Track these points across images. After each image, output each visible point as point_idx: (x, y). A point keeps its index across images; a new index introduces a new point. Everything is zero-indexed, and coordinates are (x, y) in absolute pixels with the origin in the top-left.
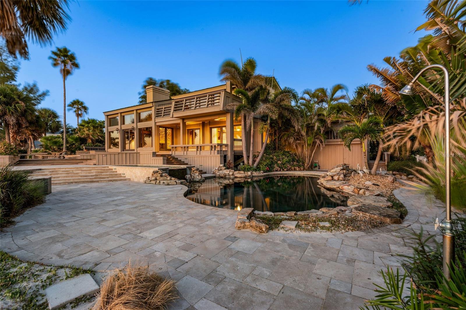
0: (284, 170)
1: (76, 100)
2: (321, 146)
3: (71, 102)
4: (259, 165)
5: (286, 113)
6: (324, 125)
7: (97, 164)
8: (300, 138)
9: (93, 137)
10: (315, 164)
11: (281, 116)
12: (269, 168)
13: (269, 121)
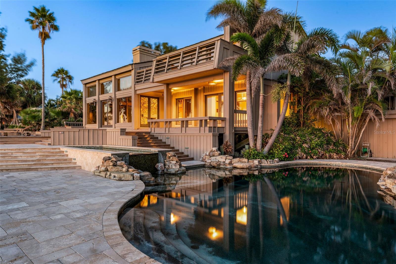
0: (313, 158)
1: (60, 69)
2: (376, 120)
3: (55, 71)
4: (272, 150)
5: (317, 69)
6: (381, 87)
7: (52, 144)
8: (339, 108)
9: (75, 110)
10: (364, 148)
11: (309, 74)
12: (288, 154)
13: (289, 83)
